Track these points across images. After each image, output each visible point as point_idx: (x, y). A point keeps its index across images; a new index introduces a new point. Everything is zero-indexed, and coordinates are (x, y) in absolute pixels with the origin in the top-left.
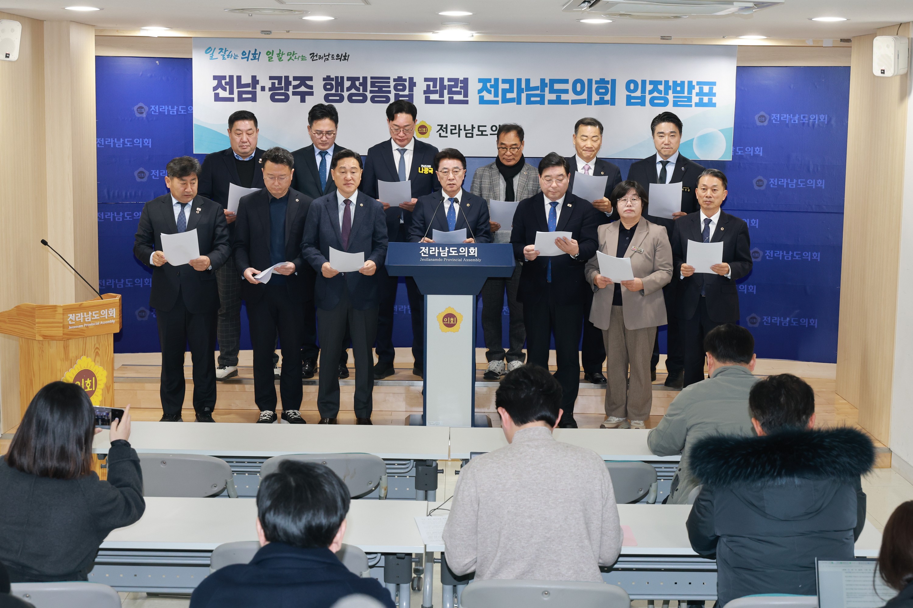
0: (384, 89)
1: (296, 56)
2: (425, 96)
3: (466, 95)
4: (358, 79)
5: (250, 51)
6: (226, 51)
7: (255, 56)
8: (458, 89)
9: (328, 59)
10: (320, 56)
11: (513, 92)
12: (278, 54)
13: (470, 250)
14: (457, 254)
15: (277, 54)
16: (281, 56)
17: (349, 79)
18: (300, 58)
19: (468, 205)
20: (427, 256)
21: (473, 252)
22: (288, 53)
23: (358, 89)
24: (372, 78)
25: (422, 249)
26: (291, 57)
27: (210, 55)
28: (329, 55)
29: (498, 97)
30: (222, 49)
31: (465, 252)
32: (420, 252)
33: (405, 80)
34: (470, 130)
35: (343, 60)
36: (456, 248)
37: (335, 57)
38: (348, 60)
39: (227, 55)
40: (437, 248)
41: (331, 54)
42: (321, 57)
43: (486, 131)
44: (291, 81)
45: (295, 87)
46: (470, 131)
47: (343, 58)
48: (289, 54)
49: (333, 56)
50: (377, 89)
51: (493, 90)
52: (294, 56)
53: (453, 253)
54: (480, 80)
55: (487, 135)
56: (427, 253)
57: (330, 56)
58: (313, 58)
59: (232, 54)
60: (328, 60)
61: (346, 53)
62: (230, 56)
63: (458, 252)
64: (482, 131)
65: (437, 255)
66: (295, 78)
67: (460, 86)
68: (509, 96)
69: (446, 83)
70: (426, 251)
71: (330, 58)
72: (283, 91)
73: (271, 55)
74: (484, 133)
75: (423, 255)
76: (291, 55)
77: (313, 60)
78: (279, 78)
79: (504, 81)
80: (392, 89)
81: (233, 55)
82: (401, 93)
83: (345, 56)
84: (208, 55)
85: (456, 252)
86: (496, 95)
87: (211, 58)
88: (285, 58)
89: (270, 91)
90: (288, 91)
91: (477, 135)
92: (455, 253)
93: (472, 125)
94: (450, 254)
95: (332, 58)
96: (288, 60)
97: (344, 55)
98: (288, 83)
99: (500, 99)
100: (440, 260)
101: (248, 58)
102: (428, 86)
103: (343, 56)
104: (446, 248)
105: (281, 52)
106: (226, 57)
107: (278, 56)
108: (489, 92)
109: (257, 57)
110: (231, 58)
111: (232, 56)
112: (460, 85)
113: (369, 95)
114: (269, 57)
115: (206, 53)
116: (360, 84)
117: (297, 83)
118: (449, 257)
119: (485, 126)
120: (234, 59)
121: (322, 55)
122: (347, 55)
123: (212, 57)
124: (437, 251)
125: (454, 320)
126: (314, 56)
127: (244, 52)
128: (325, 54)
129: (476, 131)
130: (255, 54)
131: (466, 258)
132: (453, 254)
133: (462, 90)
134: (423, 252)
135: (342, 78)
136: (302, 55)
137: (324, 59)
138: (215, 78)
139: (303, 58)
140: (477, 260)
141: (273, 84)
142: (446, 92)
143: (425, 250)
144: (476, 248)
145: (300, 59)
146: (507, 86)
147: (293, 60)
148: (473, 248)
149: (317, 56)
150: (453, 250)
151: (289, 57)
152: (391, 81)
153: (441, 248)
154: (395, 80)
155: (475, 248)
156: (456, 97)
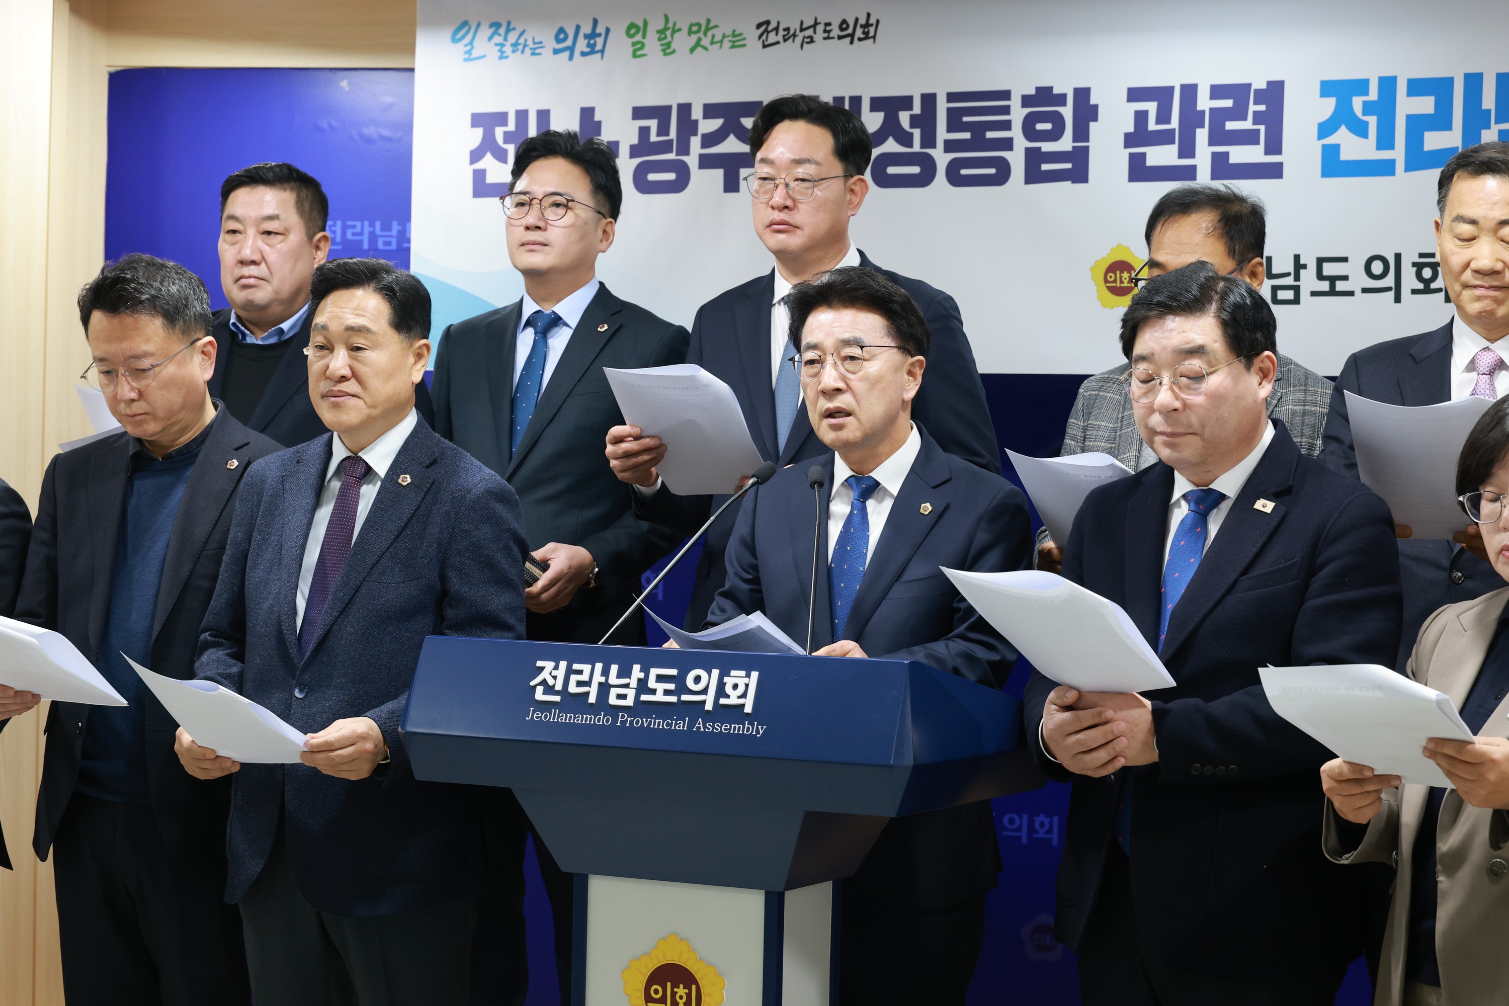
0: (990, 135)
1: (713, 36)
2: (1131, 155)
3: (1274, 146)
4: (905, 102)
5: (578, 28)
6: (508, 30)
7: (592, 42)
8: (1247, 124)
9: (811, 37)
10: (787, 29)
11: (1448, 127)
12: (661, 32)
13: (729, 681)
14: (673, 699)
15: (658, 32)
16: (669, 39)
17: (877, 104)
18: (726, 40)
19: (927, 508)
20: (557, 698)
21: (741, 689)
22: (691, 25)
23: (905, 139)
24: (952, 97)
25: (542, 668)
26: (699, 39)
27: (466, 45)
28: (816, 24)
29: (1391, 146)
30: (496, 25)
31: (704, 691)
32: (532, 683)
33: (1061, 100)
34: (1288, 274)
35: (860, 39)
36: (674, 672)
37: (836, 32)
38: (874, 37)
39: (512, 45)
40: (599, 666)
41: (822, 20)
42: (792, 32)
43: (1345, 278)
44: (696, 122)
45: (709, 140)
46: (1289, 281)
47: (859, 33)
48: (695, 28)
49: (828, 28)
50: (967, 135)
51: (1372, 121)
52: (710, 34)
53: (660, 692)
54: (1327, 88)
55: (1351, 293)
56: (559, 687)
57: (820, 28)
58: (764, 37)
59: (526, 40)
60: (812, 40)
61: (869, 15)
62: (520, 47)
63: (682, 688)
64: (1333, 280)
65: (592, 699)
66: (710, 111)
67: (1255, 113)
68: (1434, 141)
69: (1204, 103)
70: (555, 678)
71: (819, 35)
72: (672, 156)
73: (638, 37)
74: (1340, 286)
75: (539, 695)
76: (698, 31)
77: (764, 46)
78: (661, 113)
79: (1417, 87)
80: (1016, 133)
81: (530, 42)
82: (1047, 147)
83: (867, 25)
84: (460, 47)
85: (672, 686)
86: (1385, 141)
87: (469, 57)
88: (682, 41)
89: (632, 156)
90: (687, 153)
91: (1314, 294)
92: (667, 692)
93: (1297, 258)
94: (644, 698)
95: (826, 35)
96: (692, 50)
97: (862, 21)
98: (688, 127)
99: (1398, 154)
100: (602, 719)
101: (571, 49)
102: (1141, 117)
103: (862, 26)
104: (636, 668)
105: (670, 25)
106: (508, 49)
107: (660, 39)
108: (1360, 130)
109: (599, 47)
110: (523, 52)
111: (525, 46)
112: (1252, 108)
113: (942, 158)
114: (634, 44)
115: (454, 40)
116: (915, 121)
117: (713, 125)
118: (641, 708)
119: (1345, 260)
120: (533, 54)
121: (795, 26)
122: (873, 21)
123: (469, 52)
124: (598, 678)
125: (689, 995)
126: (768, 32)
127: (561, 30)
128: (802, 23)
129: (1309, 281)
130: (593, 35)
131: (709, 716)
132: (659, 697)
133: (1262, 128)
134: (544, 682)
135: (856, 101)
136: (734, 31)
137: (799, 40)
138: (477, 120)
139: (737, 41)
140: (746, 729)
141: (644, 132)
142: (1202, 135)
143: (554, 673)
144: (755, 675)
145: (727, 43)
146: (1426, 105)
147: (706, 49)
148: (743, 673)
149: (776, 29)
150: (660, 678)
151: (694, 38)
152: (1015, 103)
153: (614, 668)
154: (1027, 101)
155: (748, 675)
156: (1239, 154)
